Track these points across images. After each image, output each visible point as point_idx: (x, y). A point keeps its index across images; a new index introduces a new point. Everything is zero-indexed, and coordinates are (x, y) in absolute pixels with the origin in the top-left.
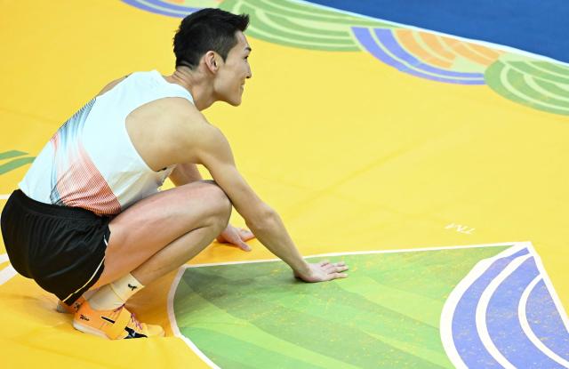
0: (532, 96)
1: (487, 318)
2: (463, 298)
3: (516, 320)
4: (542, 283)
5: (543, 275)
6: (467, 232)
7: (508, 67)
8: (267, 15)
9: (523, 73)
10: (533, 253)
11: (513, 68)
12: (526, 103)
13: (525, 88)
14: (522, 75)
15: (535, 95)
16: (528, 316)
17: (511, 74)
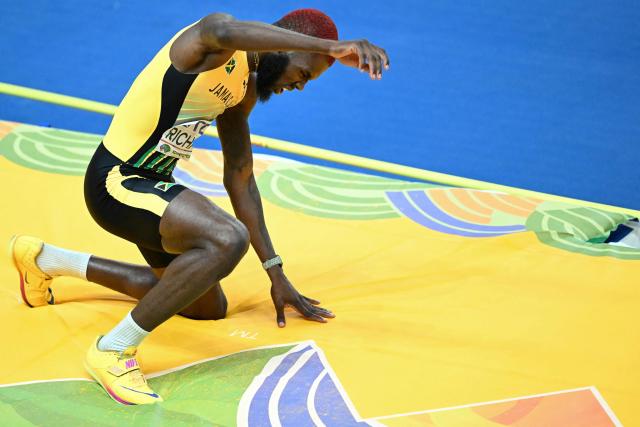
0: (302, 202)
1: (280, 415)
2: (254, 399)
3: (306, 414)
4: (327, 376)
5: (328, 369)
6: (252, 337)
7: (277, 176)
8: (46, 147)
9: (292, 180)
10: (316, 348)
11: (282, 176)
12: (297, 209)
13: (296, 195)
14: (291, 182)
15: (305, 200)
16: (317, 409)
17: (280, 182)
